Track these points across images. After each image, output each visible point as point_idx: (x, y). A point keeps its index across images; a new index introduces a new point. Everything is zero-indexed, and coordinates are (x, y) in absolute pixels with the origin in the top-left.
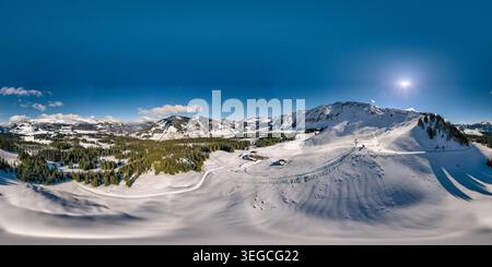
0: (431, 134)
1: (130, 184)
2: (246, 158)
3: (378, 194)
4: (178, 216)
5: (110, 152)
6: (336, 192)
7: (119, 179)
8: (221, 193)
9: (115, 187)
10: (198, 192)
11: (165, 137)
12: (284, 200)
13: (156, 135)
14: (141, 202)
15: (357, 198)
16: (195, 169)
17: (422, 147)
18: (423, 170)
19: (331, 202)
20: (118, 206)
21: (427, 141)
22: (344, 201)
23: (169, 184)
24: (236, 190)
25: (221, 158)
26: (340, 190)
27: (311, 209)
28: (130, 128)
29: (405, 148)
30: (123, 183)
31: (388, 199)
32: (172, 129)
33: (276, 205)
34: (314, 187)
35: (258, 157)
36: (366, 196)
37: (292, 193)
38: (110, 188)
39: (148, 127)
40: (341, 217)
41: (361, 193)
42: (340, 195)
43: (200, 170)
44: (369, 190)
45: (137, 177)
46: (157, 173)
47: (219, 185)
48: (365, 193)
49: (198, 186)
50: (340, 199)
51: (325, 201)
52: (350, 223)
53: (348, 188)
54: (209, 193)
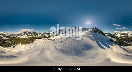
0: (95, 32)
1: (14, 47)
2: (46, 40)
3: (81, 45)
4: (27, 56)
5: (9, 40)
6: (70, 45)
7: (11, 46)
8: (39, 48)
9: (10, 48)
10: (33, 49)
11: (24, 37)
12: (56, 49)
13: (21, 37)
14: (17, 52)
15: (76, 47)
16: (32, 43)
17: (93, 34)
18: (93, 40)
19: (69, 48)
20: (11, 53)
21: (94, 33)
22: (72, 48)
23: (25, 47)
24: (43, 47)
25: (39, 40)
26: (71, 44)
27: (64, 51)
28: (14, 35)
29: (88, 34)
30: (12, 47)
31: (84, 47)
32: (26, 35)
33: (54, 51)
34: (64, 44)
35: (49, 39)
36: (78, 46)
37: (58, 46)
38: (8, 48)
39: (19, 35)
40: (72, 54)
41: (77, 45)
42: (71, 46)
43: (33, 43)
44: (79, 44)
45: (16, 45)
46: (21, 44)
47: (38, 46)
48: (78, 45)
49: (33, 47)
50: (71, 47)
51: (67, 48)
52: (75, 57)
53: (73, 44)
54: (36, 49)
